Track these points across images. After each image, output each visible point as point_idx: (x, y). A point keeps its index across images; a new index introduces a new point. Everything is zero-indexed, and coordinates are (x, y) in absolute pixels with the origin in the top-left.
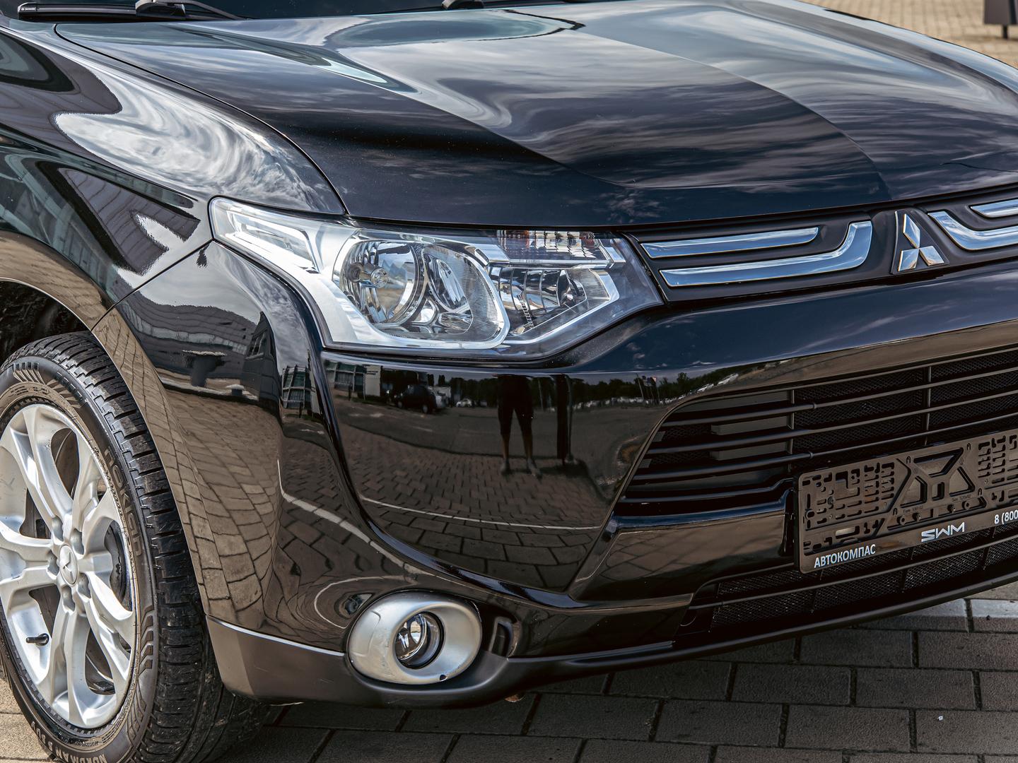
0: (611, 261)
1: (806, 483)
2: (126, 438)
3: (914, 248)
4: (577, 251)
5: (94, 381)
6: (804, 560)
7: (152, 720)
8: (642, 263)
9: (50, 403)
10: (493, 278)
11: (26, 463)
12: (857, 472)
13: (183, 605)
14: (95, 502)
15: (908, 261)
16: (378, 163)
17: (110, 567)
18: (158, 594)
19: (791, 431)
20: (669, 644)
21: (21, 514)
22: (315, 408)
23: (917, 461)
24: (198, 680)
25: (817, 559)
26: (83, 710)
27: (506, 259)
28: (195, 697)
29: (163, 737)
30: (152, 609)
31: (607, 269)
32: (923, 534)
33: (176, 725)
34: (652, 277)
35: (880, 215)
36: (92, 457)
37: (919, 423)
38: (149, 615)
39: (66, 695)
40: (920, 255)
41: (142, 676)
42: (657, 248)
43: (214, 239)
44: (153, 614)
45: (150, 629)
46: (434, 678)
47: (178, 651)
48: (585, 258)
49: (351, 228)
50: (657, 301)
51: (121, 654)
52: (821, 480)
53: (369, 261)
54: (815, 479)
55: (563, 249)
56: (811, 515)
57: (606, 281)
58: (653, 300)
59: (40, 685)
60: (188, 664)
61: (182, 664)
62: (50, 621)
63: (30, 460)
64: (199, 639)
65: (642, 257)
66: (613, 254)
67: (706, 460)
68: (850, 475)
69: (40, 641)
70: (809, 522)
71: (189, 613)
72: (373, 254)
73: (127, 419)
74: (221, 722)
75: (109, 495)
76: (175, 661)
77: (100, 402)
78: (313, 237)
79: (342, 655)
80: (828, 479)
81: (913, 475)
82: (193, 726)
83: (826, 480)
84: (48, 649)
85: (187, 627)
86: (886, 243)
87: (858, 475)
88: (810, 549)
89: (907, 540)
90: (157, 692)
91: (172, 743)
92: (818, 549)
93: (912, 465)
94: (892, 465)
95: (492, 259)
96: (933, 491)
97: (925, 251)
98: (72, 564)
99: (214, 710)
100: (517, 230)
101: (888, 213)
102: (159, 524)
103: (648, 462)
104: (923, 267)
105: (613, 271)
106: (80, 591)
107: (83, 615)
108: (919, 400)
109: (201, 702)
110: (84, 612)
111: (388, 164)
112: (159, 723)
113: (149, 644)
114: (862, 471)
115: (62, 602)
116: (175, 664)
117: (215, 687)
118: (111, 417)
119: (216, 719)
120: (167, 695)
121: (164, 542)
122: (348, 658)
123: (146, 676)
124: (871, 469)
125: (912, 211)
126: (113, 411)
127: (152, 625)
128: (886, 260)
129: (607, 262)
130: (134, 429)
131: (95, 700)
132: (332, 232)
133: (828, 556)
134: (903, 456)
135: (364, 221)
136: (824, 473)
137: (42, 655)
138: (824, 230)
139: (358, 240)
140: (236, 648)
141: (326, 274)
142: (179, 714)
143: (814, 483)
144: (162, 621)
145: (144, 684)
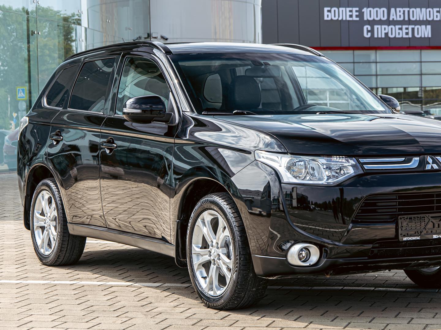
0: (352, 163)
1: (401, 219)
2: (232, 213)
3: (430, 164)
4: (344, 161)
5: (223, 201)
6: (400, 238)
7: (237, 286)
8: (359, 164)
9: (211, 209)
10: (324, 169)
11: (203, 227)
12: (415, 218)
13: (246, 254)
14: (222, 233)
15: (428, 167)
16: (296, 142)
17: (225, 252)
18: (239, 252)
19: (397, 206)
20: (367, 258)
21: (200, 244)
22: (281, 208)
23: (432, 217)
24: (249, 275)
25: (404, 238)
26: (217, 291)
27: (326, 162)
28: (248, 280)
29: (239, 291)
30: (237, 256)
31: (351, 166)
32: (434, 236)
33: (243, 288)
34: (361, 167)
35: (422, 156)
36: (222, 220)
37: (432, 208)
38: (237, 257)
39: (213, 290)
40: (432, 166)
41: (234, 274)
42: (362, 160)
43: (255, 160)
44: (238, 257)
45: (237, 261)
46: (308, 264)
47: (244, 266)
48: (345, 162)
49: (289, 155)
50: (362, 172)
51: (229, 272)
52: (405, 219)
53: (294, 165)
54: (403, 218)
55: (340, 161)
56: (402, 227)
57: (351, 168)
58: (361, 172)
59: (205, 288)
60: (246, 270)
61: (245, 270)
62: (208, 273)
63: (204, 227)
64: (249, 264)
65: (359, 162)
66: (352, 162)
67: (375, 211)
68: (413, 218)
69: (205, 278)
70: (402, 229)
71: (247, 257)
72: (294, 162)
73: (232, 209)
74: (254, 289)
75: (227, 229)
76: (243, 269)
77: (225, 205)
78: (280, 158)
79: (285, 258)
80: (407, 219)
81: (430, 221)
82: (247, 289)
83: (406, 219)
84: (208, 279)
85: (246, 260)
86: (423, 163)
87: (415, 219)
88: (402, 235)
89: (429, 237)
90: (238, 278)
91: (241, 294)
92: (404, 236)
93: (430, 218)
94: (424, 217)
95: (323, 162)
96: (436, 226)
97: (433, 165)
98: (215, 252)
99: (252, 285)
100: (330, 155)
101: (424, 156)
102: (240, 234)
103: (360, 211)
104: (432, 169)
105: (353, 166)
106: (217, 259)
107: (218, 266)
108: (432, 202)
109: (249, 282)
110: (219, 265)
111: (300, 143)
112: (238, 287)
113: (236, 269)
114: (416, 218)
115: (212, 264)
116: (243, 270)
117: (253, 278)
118: (228, 209)
119: (253, 288)
120: (241, 279)
121: (241, 239)
122: (287, 260)
123: (236, 274)
124: (419, 218)
125: (431, 156)
126: (228, 207)
127: (237, 260)
128: (423, 166)
129: (351, 163)
130: (234, 211)
131: (220, 289)
132: (284, 157)
133: (407, 238)
134: (427, 215)
135: (292, 154)
136: (406, 216)
137: (206, 282)
138: (406, 159)
139: (290, 158)
140: (259, 261)
141: (283, 166)
142: (243, 285)
143: (403, 219)
144: (240, 258)
145: (235, 276)
